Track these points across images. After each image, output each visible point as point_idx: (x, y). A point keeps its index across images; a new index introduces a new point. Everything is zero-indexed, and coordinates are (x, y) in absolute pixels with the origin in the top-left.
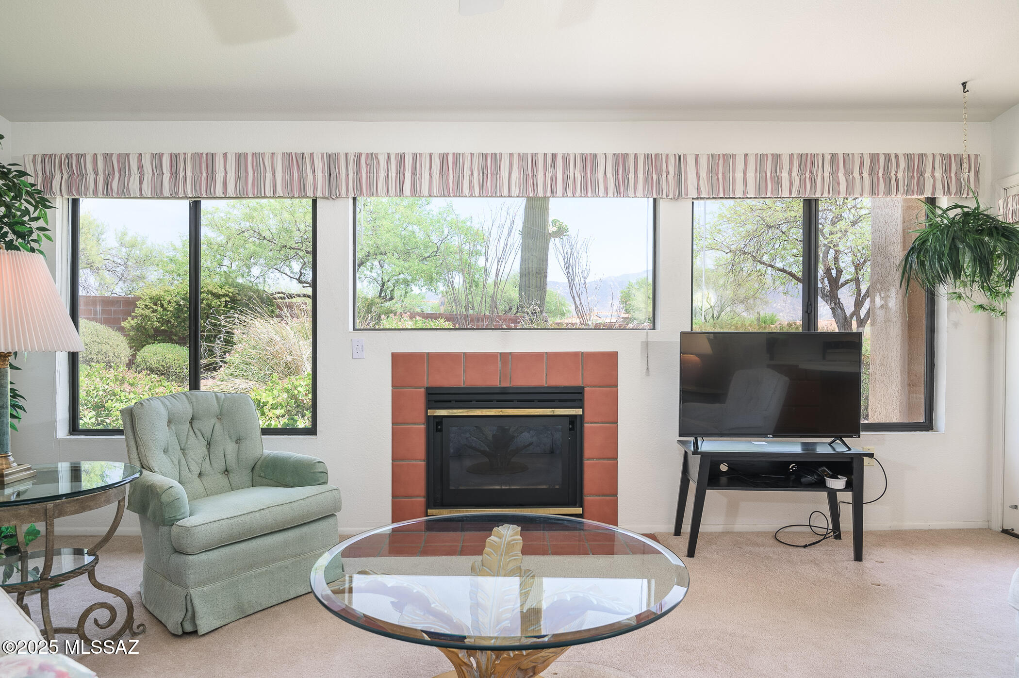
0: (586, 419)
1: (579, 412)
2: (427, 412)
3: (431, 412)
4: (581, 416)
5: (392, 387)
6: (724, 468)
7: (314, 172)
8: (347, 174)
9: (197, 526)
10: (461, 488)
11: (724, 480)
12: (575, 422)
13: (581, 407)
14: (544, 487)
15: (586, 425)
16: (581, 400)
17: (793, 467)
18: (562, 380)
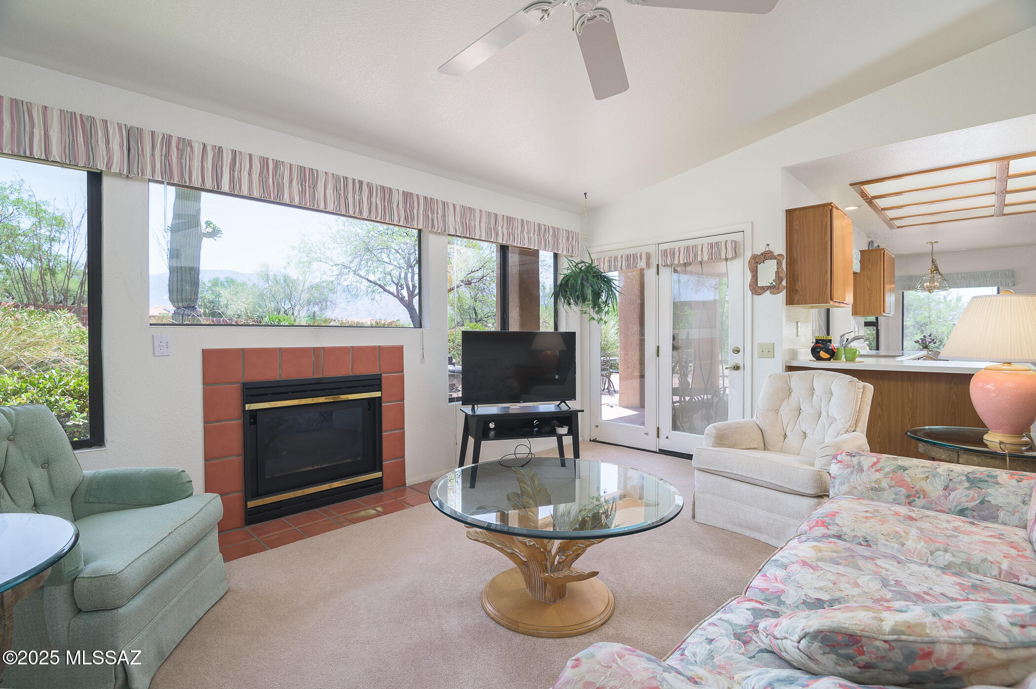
0: (383, 400)
1: (377, 394)
2: (244, 407)
3: (248, 407)
4: (380, 398)
5: (203, 384)
6: (492, 425)
7: (107, 142)
8: (153, 155)
9: (123, 570)
10: (276, 475)
11: (492, 433)
12: (375, 404)
13: (380, 390)
14: (349, 461)
15: (383, 404)
16: (380, 385)
17: (536, 422)
18: (365, 369)
